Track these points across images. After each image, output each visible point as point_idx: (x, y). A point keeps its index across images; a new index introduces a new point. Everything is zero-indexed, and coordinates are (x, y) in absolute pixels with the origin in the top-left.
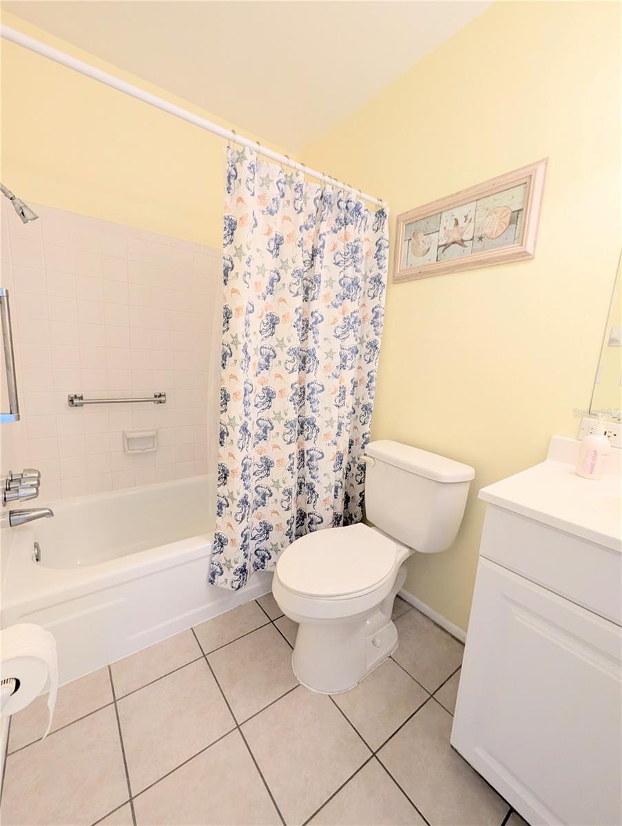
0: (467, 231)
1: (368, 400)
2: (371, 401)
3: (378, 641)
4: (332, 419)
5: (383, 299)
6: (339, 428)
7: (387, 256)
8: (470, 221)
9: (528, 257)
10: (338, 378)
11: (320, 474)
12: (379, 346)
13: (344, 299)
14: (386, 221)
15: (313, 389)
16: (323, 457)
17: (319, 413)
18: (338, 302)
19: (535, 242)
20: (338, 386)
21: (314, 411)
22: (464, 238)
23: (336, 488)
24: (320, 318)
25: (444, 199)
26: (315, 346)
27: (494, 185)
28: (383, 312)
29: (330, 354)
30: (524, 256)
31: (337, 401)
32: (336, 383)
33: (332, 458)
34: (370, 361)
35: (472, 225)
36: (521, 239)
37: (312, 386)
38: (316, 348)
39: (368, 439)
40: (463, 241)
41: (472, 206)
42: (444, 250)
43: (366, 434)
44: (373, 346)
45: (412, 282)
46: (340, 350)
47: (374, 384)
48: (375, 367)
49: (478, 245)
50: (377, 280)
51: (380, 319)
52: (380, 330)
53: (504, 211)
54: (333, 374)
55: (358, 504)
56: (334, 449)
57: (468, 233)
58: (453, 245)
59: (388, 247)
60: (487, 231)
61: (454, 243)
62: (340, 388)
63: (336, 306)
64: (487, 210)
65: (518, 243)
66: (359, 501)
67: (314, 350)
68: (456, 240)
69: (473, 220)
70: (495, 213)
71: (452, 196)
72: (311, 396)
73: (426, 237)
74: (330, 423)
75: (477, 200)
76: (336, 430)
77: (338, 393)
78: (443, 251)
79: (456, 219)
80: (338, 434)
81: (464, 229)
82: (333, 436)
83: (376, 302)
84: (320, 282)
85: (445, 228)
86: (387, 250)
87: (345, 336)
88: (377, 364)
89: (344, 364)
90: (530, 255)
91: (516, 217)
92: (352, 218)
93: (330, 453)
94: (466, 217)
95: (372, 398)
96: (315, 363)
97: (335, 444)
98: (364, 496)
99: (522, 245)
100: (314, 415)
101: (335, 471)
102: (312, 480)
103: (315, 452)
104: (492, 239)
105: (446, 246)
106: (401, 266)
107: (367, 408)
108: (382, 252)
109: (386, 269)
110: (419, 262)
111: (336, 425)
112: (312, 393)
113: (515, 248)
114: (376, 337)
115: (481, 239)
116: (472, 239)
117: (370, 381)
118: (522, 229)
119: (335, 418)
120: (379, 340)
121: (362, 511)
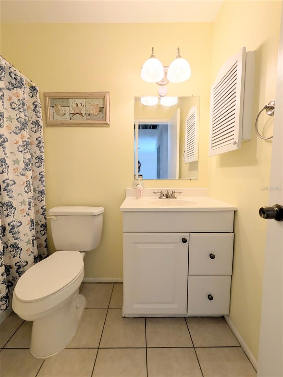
0: (83, 110)
1: (42, 188)
2: (44, 188)
3: (78, 306)
4: (24, 200)
5: (42, 133)
6: (30, 205)
7: (41, 112)
8: (83, 106)
9: (108, 125)
10: (24, 176)
11: (21, 235)
12: (43, 158)
13: (21, 130)
14: (38, 93)
15: (8, 184)
16: (21, 224)
17: (14, 198)
18: (17, 131)
19: (110, 120)
20: (25, 180)
21: (10, 197)
22: (82, 112)
23: (33, 240)
24: (6, 140)
25: (70, 93)
26: (5, 156)
27: (91, 94)
28: (43, 141)
29: (16, 162)
30: (107, 125)
31: (26, 189)
32: (24, 179)
33: (28, 223)
34: (39, 167)
35: (84, 108)
36: (105, 118)
37: (7, 181)
38: (5, 158)
39: (45, 209)
40: (82, 114)
41: (83, 100)
42: (73, 115)
43: (44, 206)
44: (40, 158)
45: (58, 128)
46: (23, 160)
47: (44, 179)
48: (43, 170)
49: (88, 117)
50: (37, 123)
51: (42, 144)
52: (43, 150)
53: (97, 106)
54: (20, 173)
55: (44, 247)
56: (28, 218)
57: (83, 111)
58: (77, 114)
59: (41, 107)
60: (91, 112)
61: (77, 113)
62: (27, 182)
63: (16, 133)
64: (90, 104)
65: (104, 119)
66: (45, 245)
67: (4, 159)
68: (78, 113)
69: (85, 106)
70: (94, 106)
71: (73, 93)
72: (7, 188)
73: (63, 107)
74: (23, 203)
75: (85, 98)
76: (27, 206)
77: (26, 185)
78: (73, 117)
79: (76, 103)
80: (29, 209)
81: (81, 109)
82: (27, 210)
83: (37, 135)
84: (4, 117)
85: (72, 106)
86: (40, 109)
87: (25, 151)
88: (44, 168)
89: (27, 167)
90: (109, 125)
91: (102, 110)
92: (19, 85)
93: (26, 221)
94: (81, 104)
95: (44, 186)
96: (7, 167)
97: (28, 215)
98: (47, 241)
99: (105, 120)
100: (10, 200)
101: (31, 231)
102: (16, 241)
103: (15, 223)
104: (94, 116)
105: (74, 114)
106: (50, 119)
107: (42, 192)
108: (38, 109)
109: (42, 118)
110: (60, 118)
111: (27, 203)
112: (7, 186)
113: (103, 121)
114: (42, 154)
115: (89, 114)
116: (86, 114)
117: (42, 177)
118: (105, 114)
119: (26, 200)
120: (44, 156)
121: (47, 250)
